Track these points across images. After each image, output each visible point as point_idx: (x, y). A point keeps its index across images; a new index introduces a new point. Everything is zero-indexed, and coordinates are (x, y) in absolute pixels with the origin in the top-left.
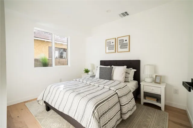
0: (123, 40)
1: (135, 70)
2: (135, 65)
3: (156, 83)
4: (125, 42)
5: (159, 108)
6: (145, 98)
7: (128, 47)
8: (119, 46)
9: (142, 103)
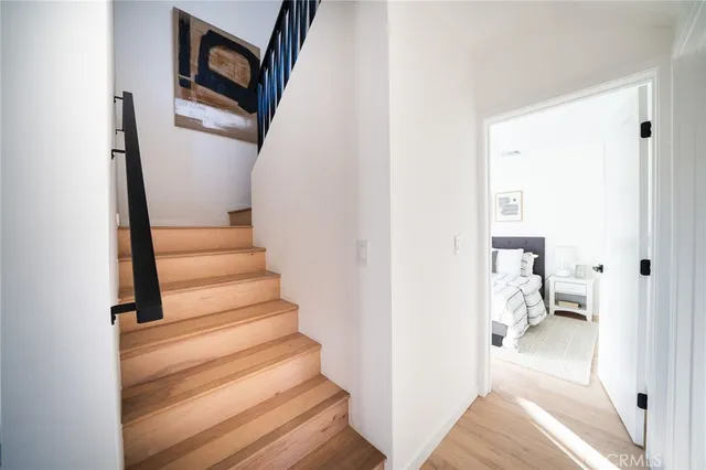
0: (507, 200)
1: (536, 256)
2: (535, 246)
3: (577, 277)
4: (512, 202)
5: (583, 318)
6: (556, 302)
7: (519, 212)
8: (500, 210)
9: (552, 312)
